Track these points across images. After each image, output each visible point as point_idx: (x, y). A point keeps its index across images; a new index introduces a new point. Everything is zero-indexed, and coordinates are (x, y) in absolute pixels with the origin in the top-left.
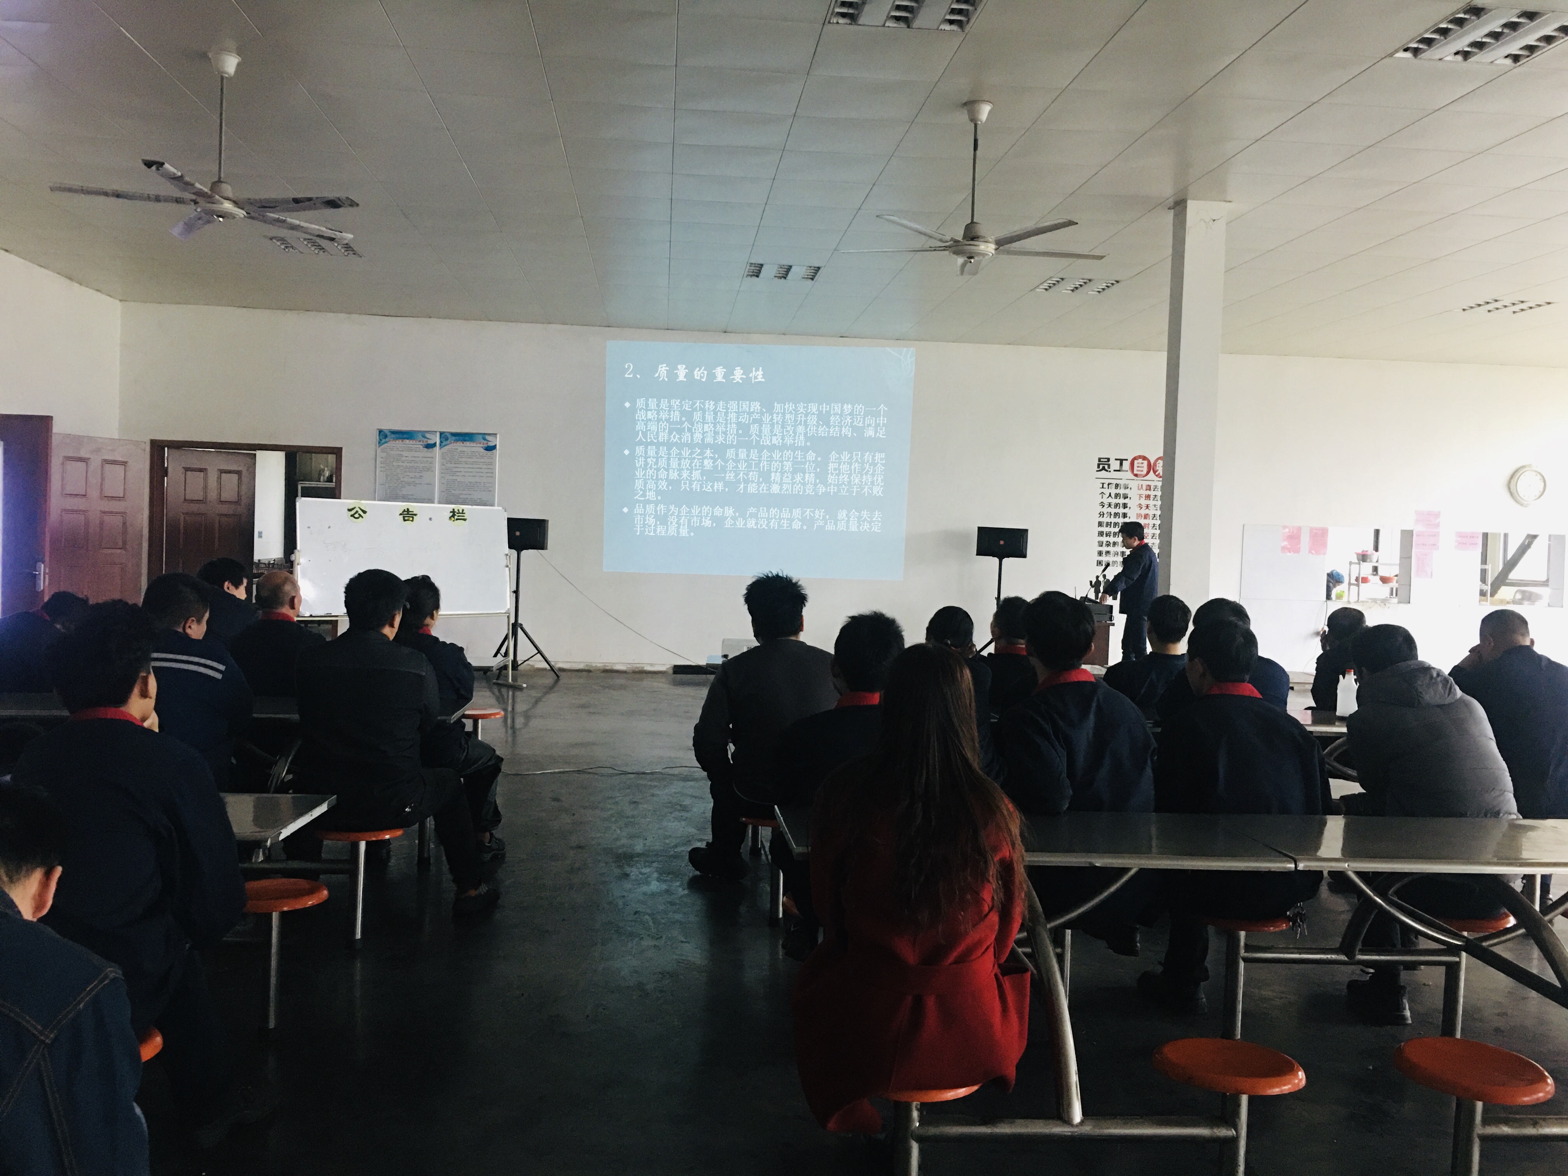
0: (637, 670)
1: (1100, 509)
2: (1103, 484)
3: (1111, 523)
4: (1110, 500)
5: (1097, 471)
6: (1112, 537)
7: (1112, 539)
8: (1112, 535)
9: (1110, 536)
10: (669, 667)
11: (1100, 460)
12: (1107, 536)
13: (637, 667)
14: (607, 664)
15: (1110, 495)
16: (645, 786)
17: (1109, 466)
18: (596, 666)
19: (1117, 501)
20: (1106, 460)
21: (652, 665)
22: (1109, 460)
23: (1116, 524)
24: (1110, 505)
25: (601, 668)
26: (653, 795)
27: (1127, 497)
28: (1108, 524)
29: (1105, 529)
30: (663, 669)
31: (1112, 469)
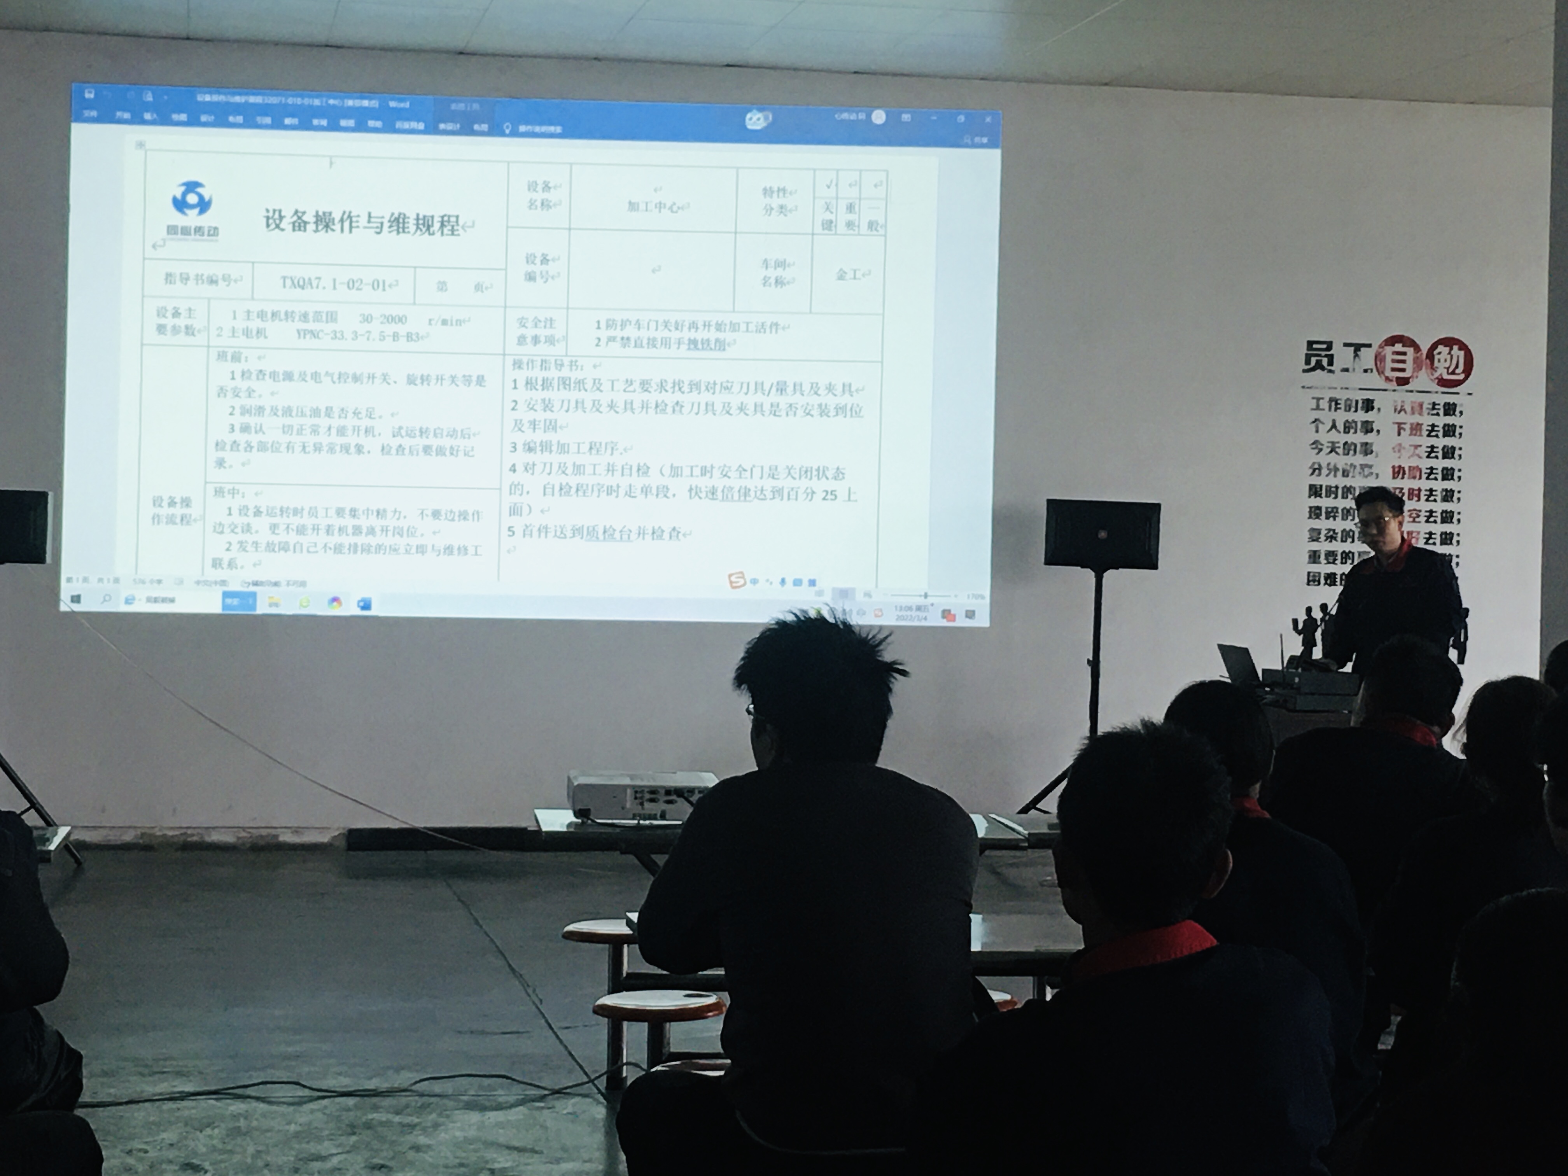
0: (262, 843)
1: (1313, 457)
2: (1318, 399)
3: (1337, 487)
4: (1334, 436)
5: (1305, 371)
6: (1339, 519)
7: (1339, 525)
8: (1340, 514)
9: (1335, 518)
10: (336, 833)
11: (1310, 344)
12: (1327, 518)
13: (262, 836)
14: (189, 832)
15: (1334, 426)
16: (387, 1124)
17: (1331, 359)
18: (164, 835)
19: (1351, 438)
20: (1324, 346)
21: (297, 831)
22: (1330, 345)
23: (1348, 490)
24: (1333, 450)
25: (176, 840)
26: (417, 1148)
27: (1372, 431)
28: (1332, 491)
29: (1325, 502)
30: (324, 838)
31: (1336, 367)
